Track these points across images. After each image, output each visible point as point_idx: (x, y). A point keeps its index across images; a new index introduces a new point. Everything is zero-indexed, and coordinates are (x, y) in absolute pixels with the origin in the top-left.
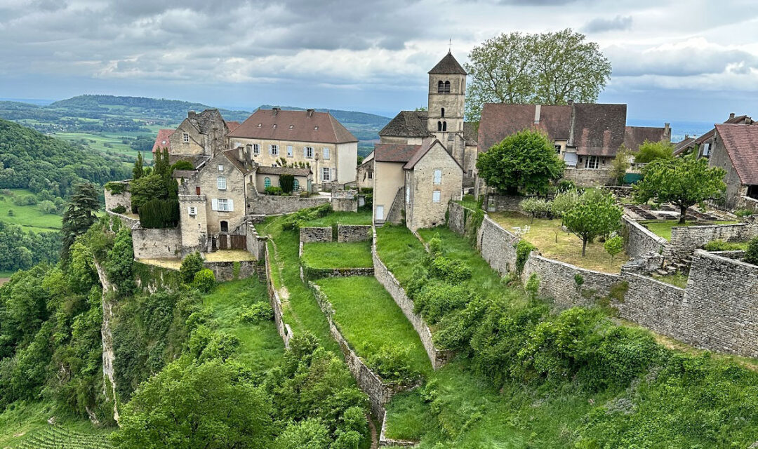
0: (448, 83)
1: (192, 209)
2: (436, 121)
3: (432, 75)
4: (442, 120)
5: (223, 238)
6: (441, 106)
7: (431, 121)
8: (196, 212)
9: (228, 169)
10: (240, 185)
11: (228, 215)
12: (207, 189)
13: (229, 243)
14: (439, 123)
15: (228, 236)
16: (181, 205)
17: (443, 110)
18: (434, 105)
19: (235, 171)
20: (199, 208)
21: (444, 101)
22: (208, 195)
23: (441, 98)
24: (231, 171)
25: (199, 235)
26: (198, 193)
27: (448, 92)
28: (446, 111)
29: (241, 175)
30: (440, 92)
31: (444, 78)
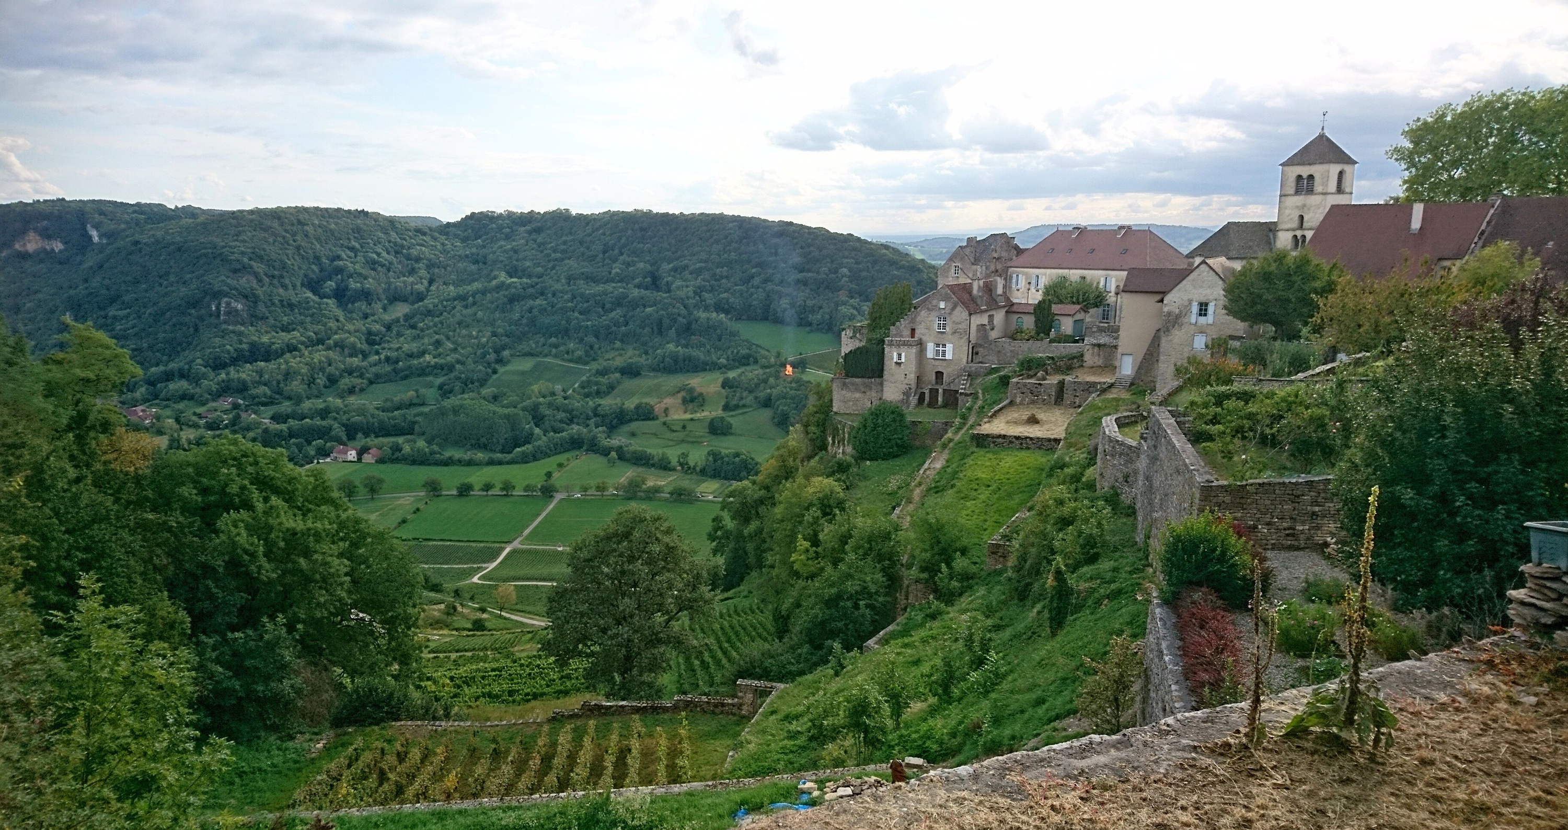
0: (1311, 177)
1: (900, 356)
2: (1290, 235)
3: (1286, 168)
4: (1299, 233)
5: (934, 392)
6: (1297, 213)
7: (1281, 235)
8: (903, 360)
9: (950, 306)
10: (964, 326)
11: (944, 364)
12: (923, 331)
13: (940, 399)
14: (1295, 236)
15: (940, 391)
16: (887, 349)
17: (1302, 217)
18: (1287, 212)
19: (959, 309)
20: (907, 356)
21: (1304, 206)
22: (924, 338)
23: (1299, 200)
24: (953, 309)
25: (904, 387)
26: (913, 336)
27: (1310, 191)
28: (1306, 219)
29: (965, 314)
30: (1298, 192)
31: (1305, 171)
